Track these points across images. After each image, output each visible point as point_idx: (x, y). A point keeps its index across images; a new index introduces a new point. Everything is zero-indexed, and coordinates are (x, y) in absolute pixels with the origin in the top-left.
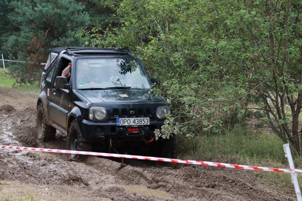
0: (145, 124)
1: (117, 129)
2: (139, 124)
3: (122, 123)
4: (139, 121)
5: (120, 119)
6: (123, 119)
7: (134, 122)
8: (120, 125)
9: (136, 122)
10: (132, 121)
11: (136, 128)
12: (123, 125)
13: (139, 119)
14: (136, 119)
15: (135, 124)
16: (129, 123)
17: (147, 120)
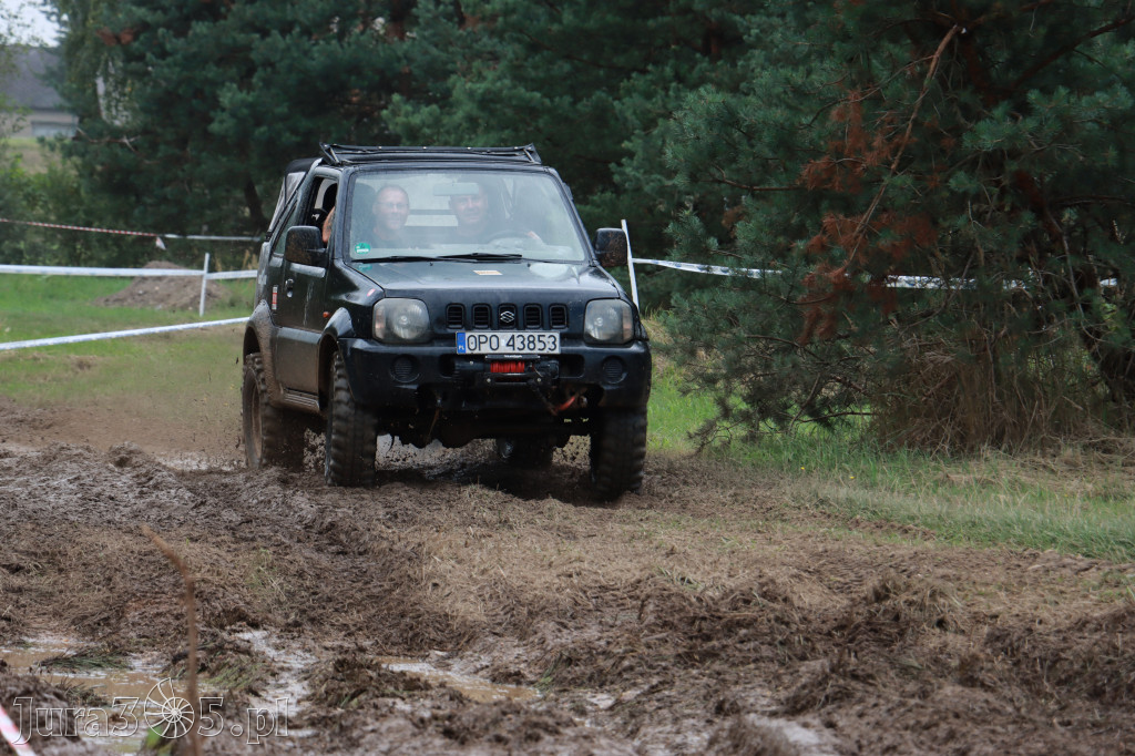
0: (545, 352)
1: (458, 364)
2: (526, 351)
3: (472, 347)
4: (526, 342)
5: (468, 334)
6: (477, 334)
7: (511, 343)
8: (468, 352)
9: (518, 344)
10: (503, 342)
11: (516, 361)
12: (477, 352)
13: (526, 335)
14: (516, 334)
15: (511, 351)
16: (494, 346)
17: (552, 339)
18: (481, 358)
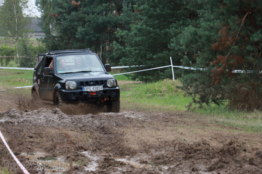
0: (100, 90)
1: (83, 93)
3: (86, 90)
5: (85, 87)
6: (87, 87)
9: (95, 89)
10: (92, 89)
11: (94, 92)
13: (96, 87)
14: (94, 87)
16: (90, 89)
17: (101, 87)
18: (87, 92)
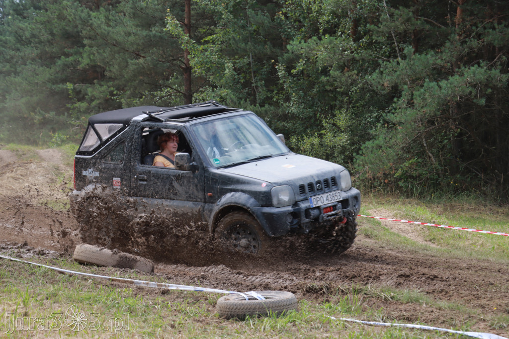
0: (337, 200)
1: (311, 212)
2: (333, 201)
3: (315, 203)
4: (332, 197)
5: (313, 198)
6: (315, 197)
7: (327, 199)
8: (314, 206)
9: (330, 199)
10: (325, 199)
11: (330, 207)
12: (317, 205)
13: (331, 194)
14: (328, 194)
15: (328, 203)
16: (322, 202)
17: (339, 194)
18: (318, 208)
